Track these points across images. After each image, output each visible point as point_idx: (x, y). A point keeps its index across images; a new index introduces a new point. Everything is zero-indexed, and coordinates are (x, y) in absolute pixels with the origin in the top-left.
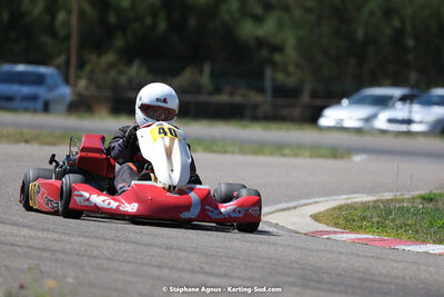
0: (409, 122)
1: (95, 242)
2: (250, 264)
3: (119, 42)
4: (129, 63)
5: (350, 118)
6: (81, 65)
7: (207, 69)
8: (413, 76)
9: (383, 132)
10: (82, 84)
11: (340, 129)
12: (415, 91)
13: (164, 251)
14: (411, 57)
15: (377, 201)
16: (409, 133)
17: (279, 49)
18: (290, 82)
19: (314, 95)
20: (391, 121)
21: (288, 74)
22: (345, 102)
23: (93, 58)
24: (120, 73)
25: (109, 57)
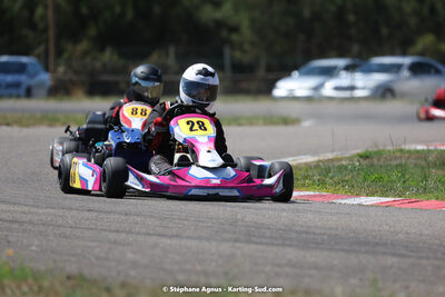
0: (352, 88)
1: (60, 212)
2: (200, 224)
3: (92, 31)
4: (102, 49)
5: (301, 88)
6: (59, 53)
7: (172, 50)
8: (356, 48)
9: (330, 99)
10: (61, 69)
11: (292, 98)
12: (357, 61)
13: (123, 217)
14: (353, 32)
15: (319, 161)
16: (352, 99)
17: (235, 29)
18: (247, 59)
19: (269, 69)
20: (337, 89)
21: (244, 51)
22: (295, 74)
23: (69, 47)
24: (95, 59)
25: (84, 45)
